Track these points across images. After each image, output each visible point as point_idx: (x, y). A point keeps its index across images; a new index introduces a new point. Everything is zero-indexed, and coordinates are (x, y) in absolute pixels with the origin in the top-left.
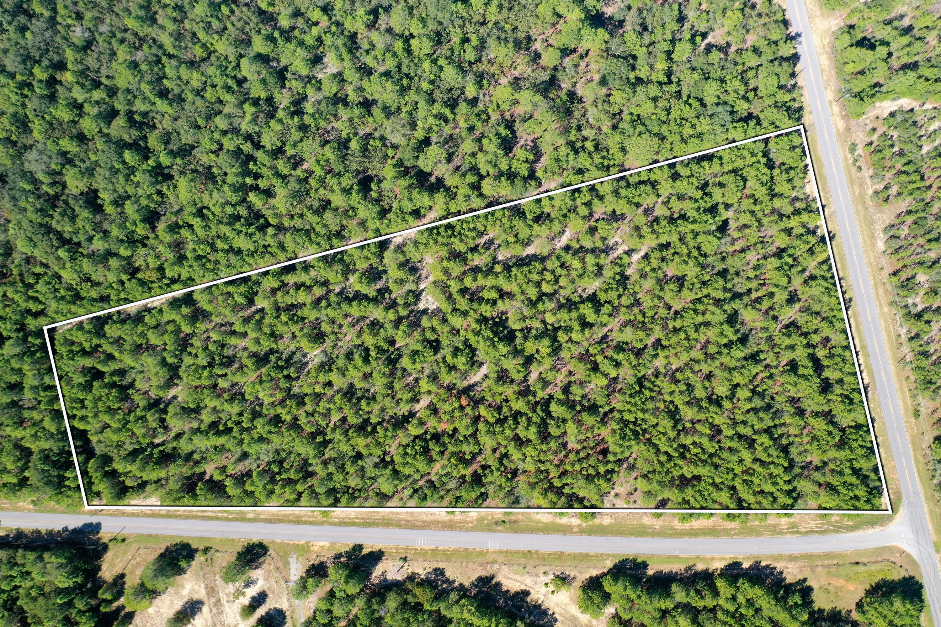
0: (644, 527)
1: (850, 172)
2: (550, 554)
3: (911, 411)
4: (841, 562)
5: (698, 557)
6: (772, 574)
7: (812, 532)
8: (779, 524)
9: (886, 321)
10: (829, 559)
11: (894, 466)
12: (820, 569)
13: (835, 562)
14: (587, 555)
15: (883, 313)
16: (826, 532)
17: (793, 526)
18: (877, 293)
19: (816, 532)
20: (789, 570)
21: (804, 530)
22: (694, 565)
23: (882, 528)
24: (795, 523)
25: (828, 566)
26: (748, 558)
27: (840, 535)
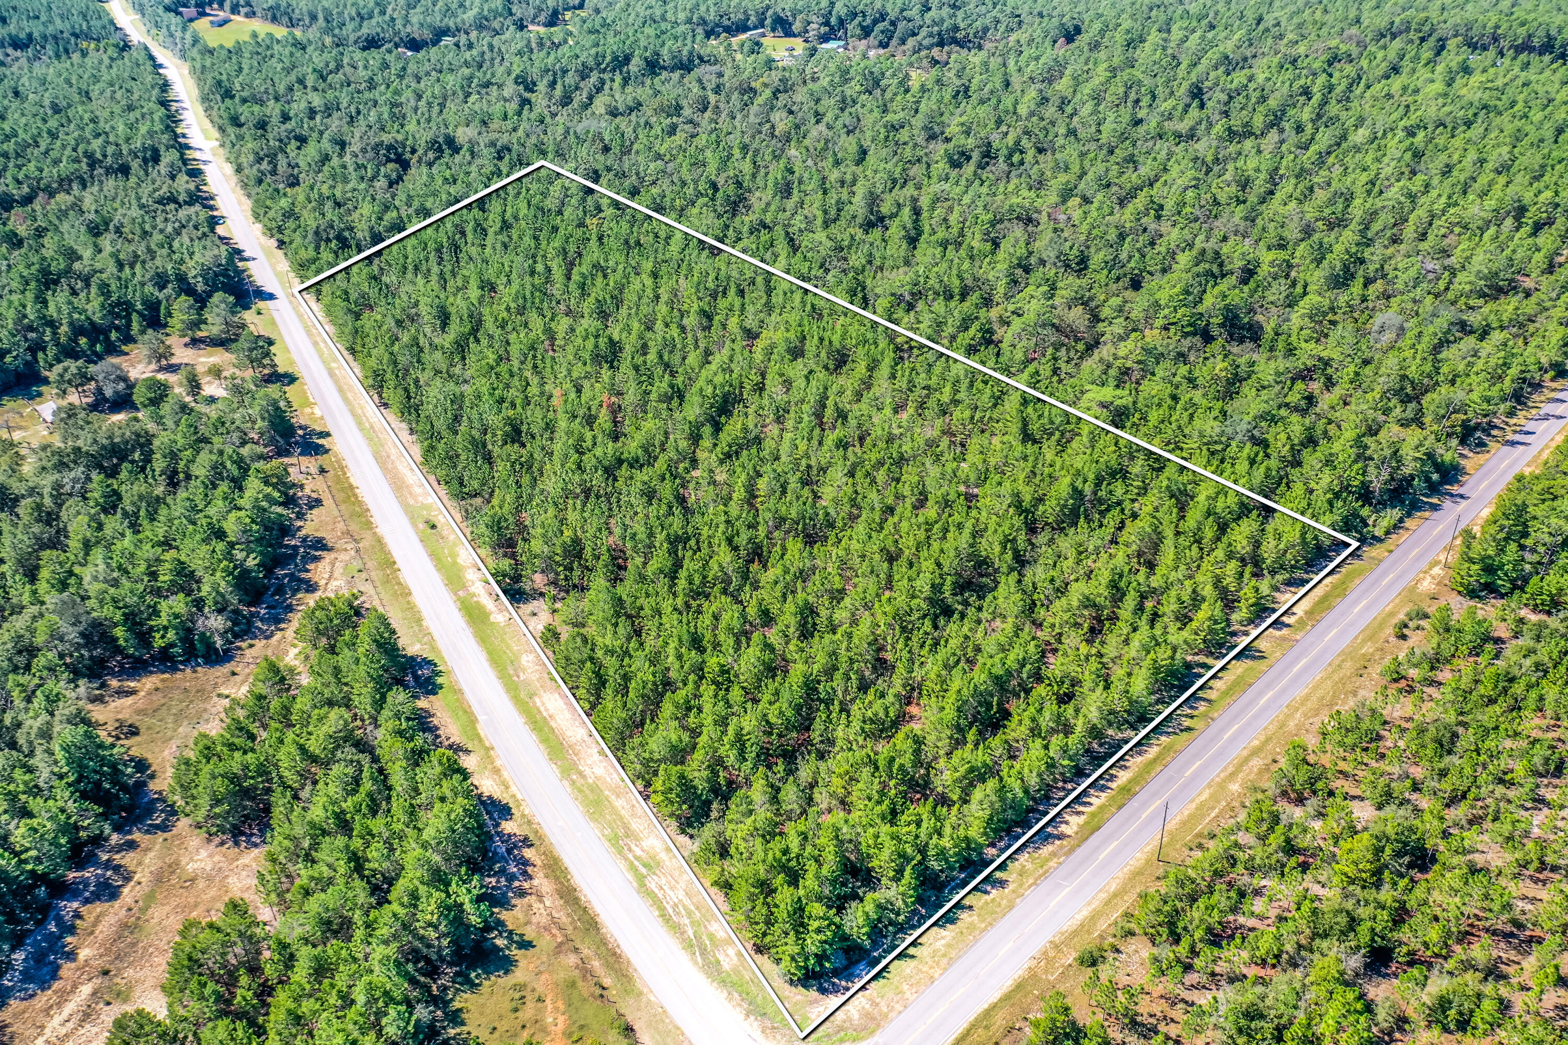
0: (515, 662)
1: (1381, 626)
2: (399, 584)
3: (1088, 943)
4: (612, 993)
5: (488, 749)
6: (511, 878)
7: (657, 903)
8: (637, 839)
9: (1215, 798)
10: (608, 965)
11: (932, 980)
12: (572, 959)
13: (607, 982)
14: (419, 620)
15: (1222, 785)
16: (677, 929)
17: (653, 865)
18: (1246, 760)
19: (661, 909)
20: (536, 905)
21: (653, 886)
22: (468, 752)
23: (757, 1034)
24: (659, 864)
25: (586, 971)
26: (529, 822)
27: (683, 958)
